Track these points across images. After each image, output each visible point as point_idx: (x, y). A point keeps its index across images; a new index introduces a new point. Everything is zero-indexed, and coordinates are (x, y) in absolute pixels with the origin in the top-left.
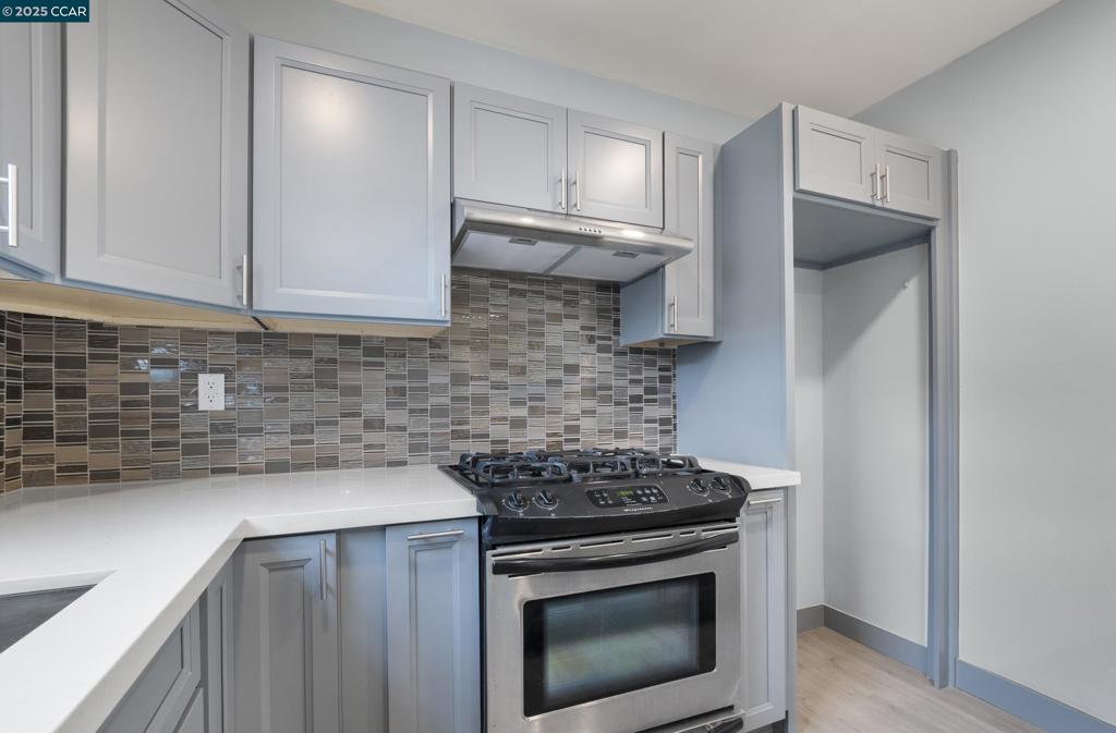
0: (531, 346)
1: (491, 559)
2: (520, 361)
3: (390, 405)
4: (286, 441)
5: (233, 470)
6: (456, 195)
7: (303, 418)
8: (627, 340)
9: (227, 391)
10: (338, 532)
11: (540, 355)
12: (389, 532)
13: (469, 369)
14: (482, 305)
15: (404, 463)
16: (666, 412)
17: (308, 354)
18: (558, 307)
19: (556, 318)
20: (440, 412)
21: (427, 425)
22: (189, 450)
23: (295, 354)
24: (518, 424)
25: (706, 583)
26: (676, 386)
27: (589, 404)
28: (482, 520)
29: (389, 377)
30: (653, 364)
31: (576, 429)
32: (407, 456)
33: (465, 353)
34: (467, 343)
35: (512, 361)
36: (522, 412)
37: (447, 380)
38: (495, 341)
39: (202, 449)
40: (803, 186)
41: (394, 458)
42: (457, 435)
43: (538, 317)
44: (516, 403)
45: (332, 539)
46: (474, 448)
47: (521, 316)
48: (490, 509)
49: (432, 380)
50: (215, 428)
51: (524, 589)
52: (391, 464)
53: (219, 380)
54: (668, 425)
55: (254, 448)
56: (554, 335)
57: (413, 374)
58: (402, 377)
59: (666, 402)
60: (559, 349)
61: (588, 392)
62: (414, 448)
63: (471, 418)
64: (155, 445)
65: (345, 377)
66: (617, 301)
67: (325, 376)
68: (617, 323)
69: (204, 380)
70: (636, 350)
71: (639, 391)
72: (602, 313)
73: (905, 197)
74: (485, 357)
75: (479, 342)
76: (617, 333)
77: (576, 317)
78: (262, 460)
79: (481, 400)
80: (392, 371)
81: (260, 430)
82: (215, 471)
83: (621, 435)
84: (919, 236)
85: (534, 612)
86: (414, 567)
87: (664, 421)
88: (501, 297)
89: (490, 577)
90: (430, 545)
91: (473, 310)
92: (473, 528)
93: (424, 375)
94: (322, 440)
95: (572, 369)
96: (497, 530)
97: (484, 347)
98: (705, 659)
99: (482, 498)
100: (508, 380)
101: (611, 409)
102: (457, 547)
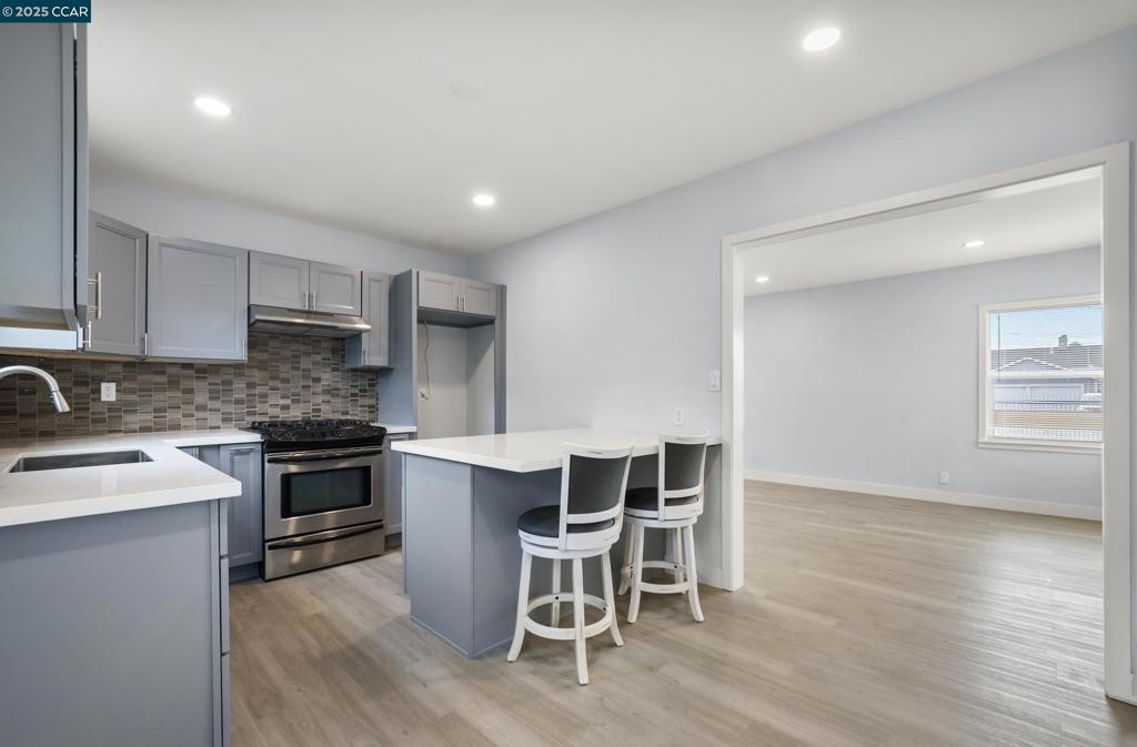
0: (293, 368)
1: (267, 457)
2: (287, 376)
3: (211, 398)
4: (150, 417)
5: (120, 431)
6: (251, 302)
7: (162, 405)
8: (347, 366)
9: (117, 391)
10: (199, 447)
11: (299, 373)
12: (222, 448)
13: (256, 380)
14: (264, 348)
15: (219, 427)
16: (372, 401)
17: (164, 373)
18: (309, 348)
19: (308, 354)
20: (239, 402)
21: (231, 408)
22: (95, 421)
23: (156, 373)
24: (285, 408)
25: (366, 470)
26: (378, 388)
27: (327, 398)
28: (263, 443)
29: (210, 384)
30: (365, 377)
31: (319, 410)
32: (220, 423)
33: (255, 372)
34: (256, 367)
35: (282, 375)
36: (288, 402)
37: (244, 386)
38: (272, 366)
39: (103, 420)
40: (421, 305)
41: (213, 425)
42: (249, 413)
43: (297, 353)
44: (283, 397)
45: (197, 450)
46: (258, 419)
47: (288, 353)
48: (267, 437)
49: (234, 386)
50: (110, 410)
51: (281, 469)
52: (211, 428)
53: (113, 386)
54: (373, 409)
55: (133, 420)
56: (305, 363)
57: (224, 383)
58: (218, 384)
59: (372, 397)
60: (309, 370)
61: (325, 392)
62: (224, 420)
63: (258, 405)
64: (76, 418)
65: (184, 384)
66: (343, 346)
67: (174, 383)
68: (343, 357)
69: (104, 386)
70: (354, 370)
71: (357, 391)
72: (334, 351)
73: (476, 306)
74: (266, 374)
75: (262, 366)
76: (344, 362)
77: (319, 354)
78: (137, 427)
79: (264, 396)
80: (211, 381)
81: (136, 411)
82: (109, 432)
83: (347, 413)
84: (490, 321)
85: (287, 479)
86: (232, 461)
87: (370, 407)
88: (276, 343)
89: (267, 465)
90: (239, 453)
91: (259, 351)
92: (259, 447)
93: (230, 383)
94: (171, 416)
95: (317, 380)
96: (270, 446)
97: (265, 369)
98: (367, 501)
99: (263, 435)
100: (280, 385)
101: (340, 400)
102: (252, 454)
